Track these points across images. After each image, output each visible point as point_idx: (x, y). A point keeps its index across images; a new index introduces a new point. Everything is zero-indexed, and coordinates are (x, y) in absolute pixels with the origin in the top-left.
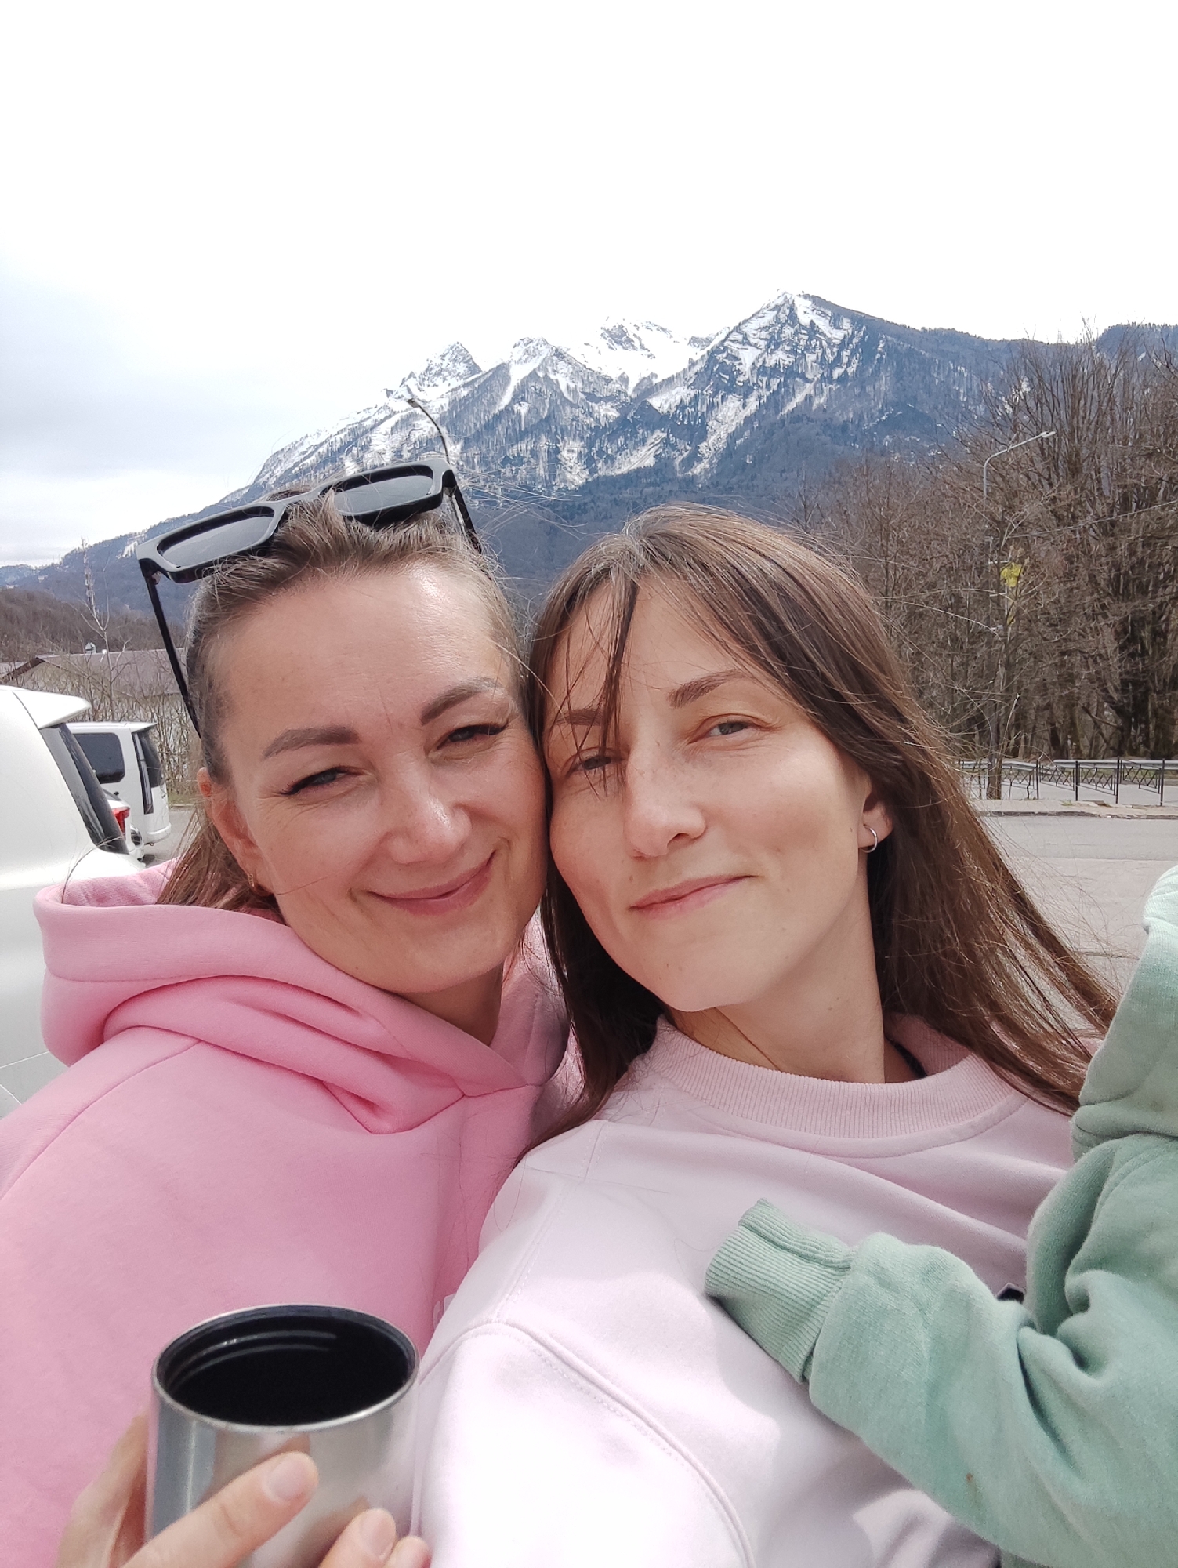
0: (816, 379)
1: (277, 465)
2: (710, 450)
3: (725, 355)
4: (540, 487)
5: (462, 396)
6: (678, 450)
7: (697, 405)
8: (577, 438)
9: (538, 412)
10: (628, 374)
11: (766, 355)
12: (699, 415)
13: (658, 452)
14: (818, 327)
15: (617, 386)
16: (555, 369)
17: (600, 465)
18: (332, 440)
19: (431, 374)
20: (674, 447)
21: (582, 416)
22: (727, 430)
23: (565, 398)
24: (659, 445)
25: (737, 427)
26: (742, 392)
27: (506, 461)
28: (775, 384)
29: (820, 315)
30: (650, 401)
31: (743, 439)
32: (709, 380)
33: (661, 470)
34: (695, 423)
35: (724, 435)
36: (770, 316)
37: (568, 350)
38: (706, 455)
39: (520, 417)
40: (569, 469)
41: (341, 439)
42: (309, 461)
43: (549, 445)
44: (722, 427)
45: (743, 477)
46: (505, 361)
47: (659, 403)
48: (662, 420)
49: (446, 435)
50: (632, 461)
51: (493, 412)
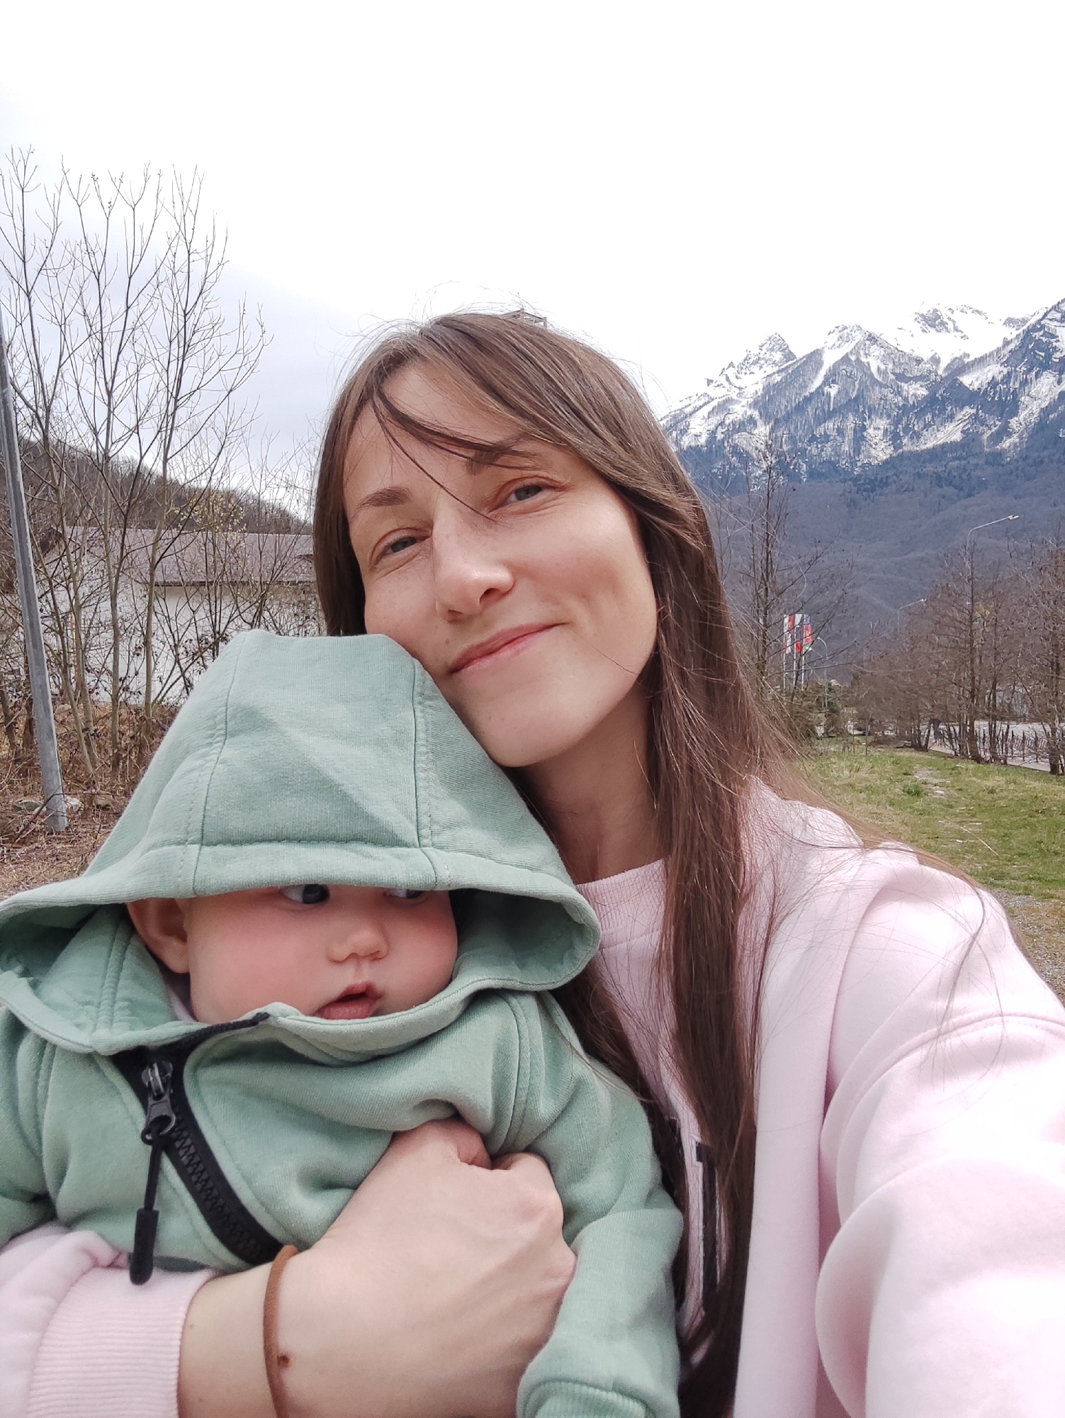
2: (1021, 424)
3: (1041, 333)
4: (844, 462)
5: (776, 382)
6: (987, 426)
7: (1010, 383)
8: (885, 416)
9: (847, 393)
10: (940, 354)
13: (966, 428)
15: (928, 366)
16: (868, 352)
17: (905, 441)
19: (749, 363)
20: (983, 423)
21: (890, 396)
22: (1040, 405)
23: (875, 378)
24: (968, 421)
25: (1050, 403)
26: (1058, 367)
27: (813, 439)
30: (961, 379)
31: (1056, 414)
32: (1024, 357)
33: (969, 444)
34: (1006, 399)
35: (1036, 410)
37: (882, 334)
38: (1017, 429)
39: (830, 398)
40: (874, 446)
43: (856, 423)
44: (1035, 402)
45: (1055, 451)
46: (819, 347)
47: (970, 380)
48: (972, 397)
49: (757, 418)
50: (939, 436)
51: (804, 394)
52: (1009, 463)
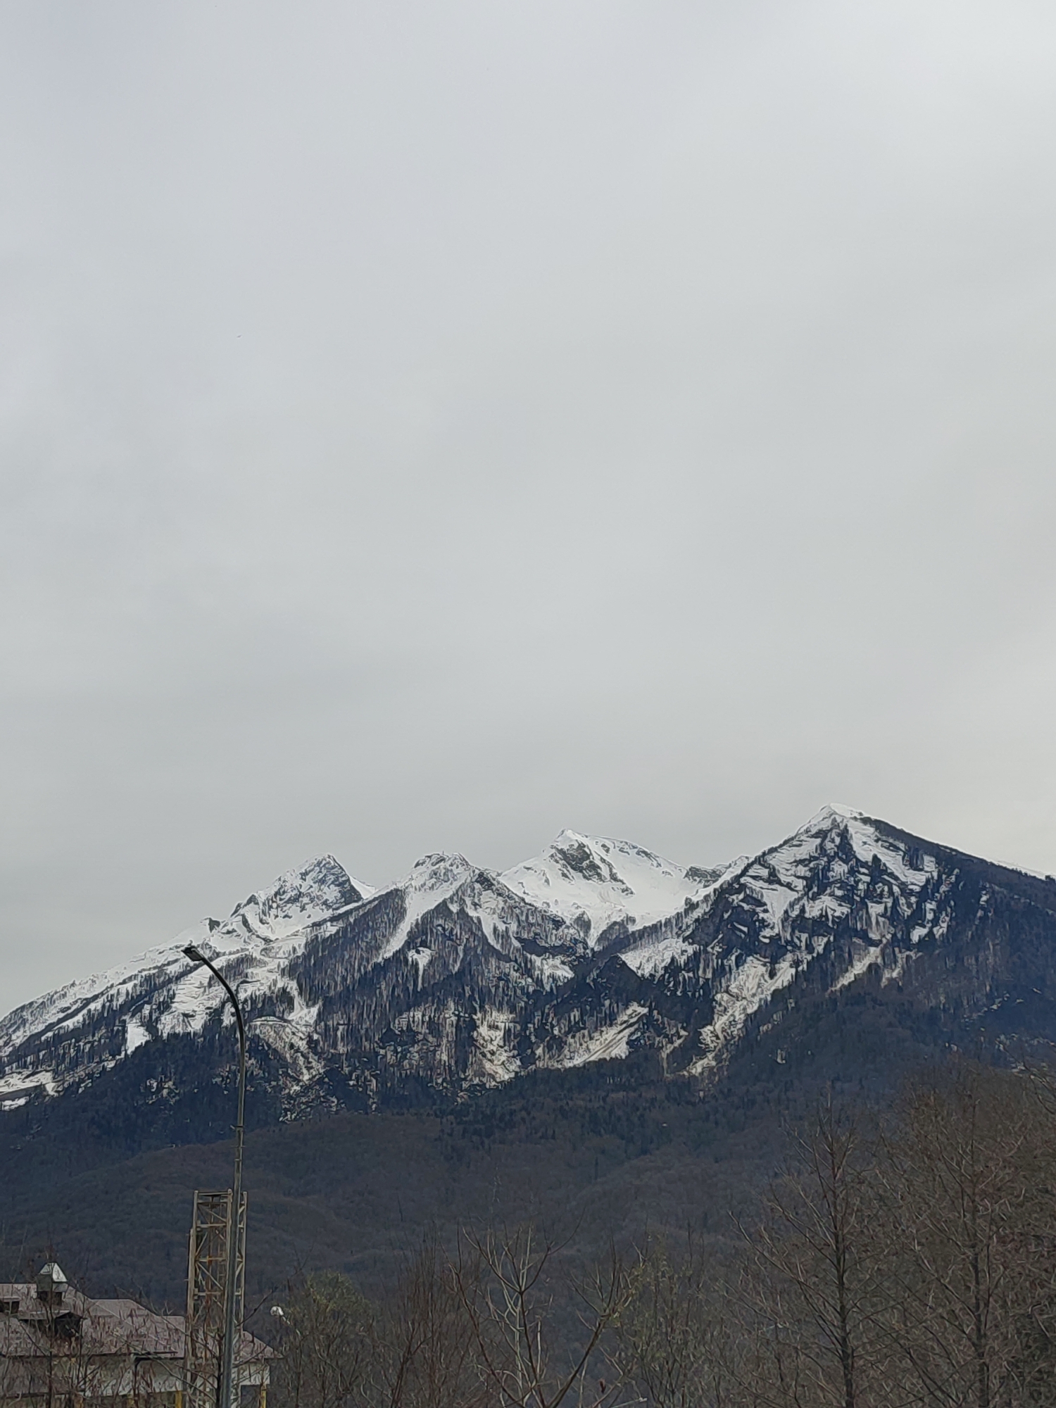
0: (884, 941)
1: (18, 1028)
2: (718, 1038)
3: (741, 896)
4: (440, 1081)
5: (328, 934)
6: (666, 1036)
7: (698, 970)
8: (505, 1007)
9: (445, 965)
10: (590, 914)
11: (805, 901)
12: (701, 983)
13: (634, 1037)
14: (885, 865)
15: (572, 931)
16: (476, 901)
17: (539, 1052)
18: (114, 991)
19: (283, 899)
20: (660, 1031)
21: (514, 975)
22: (745, 1009)
23: (489, 944)
24: (636, 1026)
25: (760, 1007)
26: (768, 952)
27: (389, 1037)
28: (820, 944)
29: (888, 848)
30: (623, 957)
31: (770, 1026)
32: (717, 932)
33: (639, 1065)
34: (694, 995)
35: (740, 1017)
36: (810, 846)
37: (499, 875)
38: (712, 1045)
39: (417, 970)
40: (489, 1056)
41: (128, 993)
42: (70, 1024)
43: (458, 1016)
44: (738, 1004)
45: (771, 1085)
46: (400, 886)
47: (640, 961)
48: (641, 988)
49: (295, 993)
50: (591, 1047)
51: (375, 960)
52: (702, 1101)
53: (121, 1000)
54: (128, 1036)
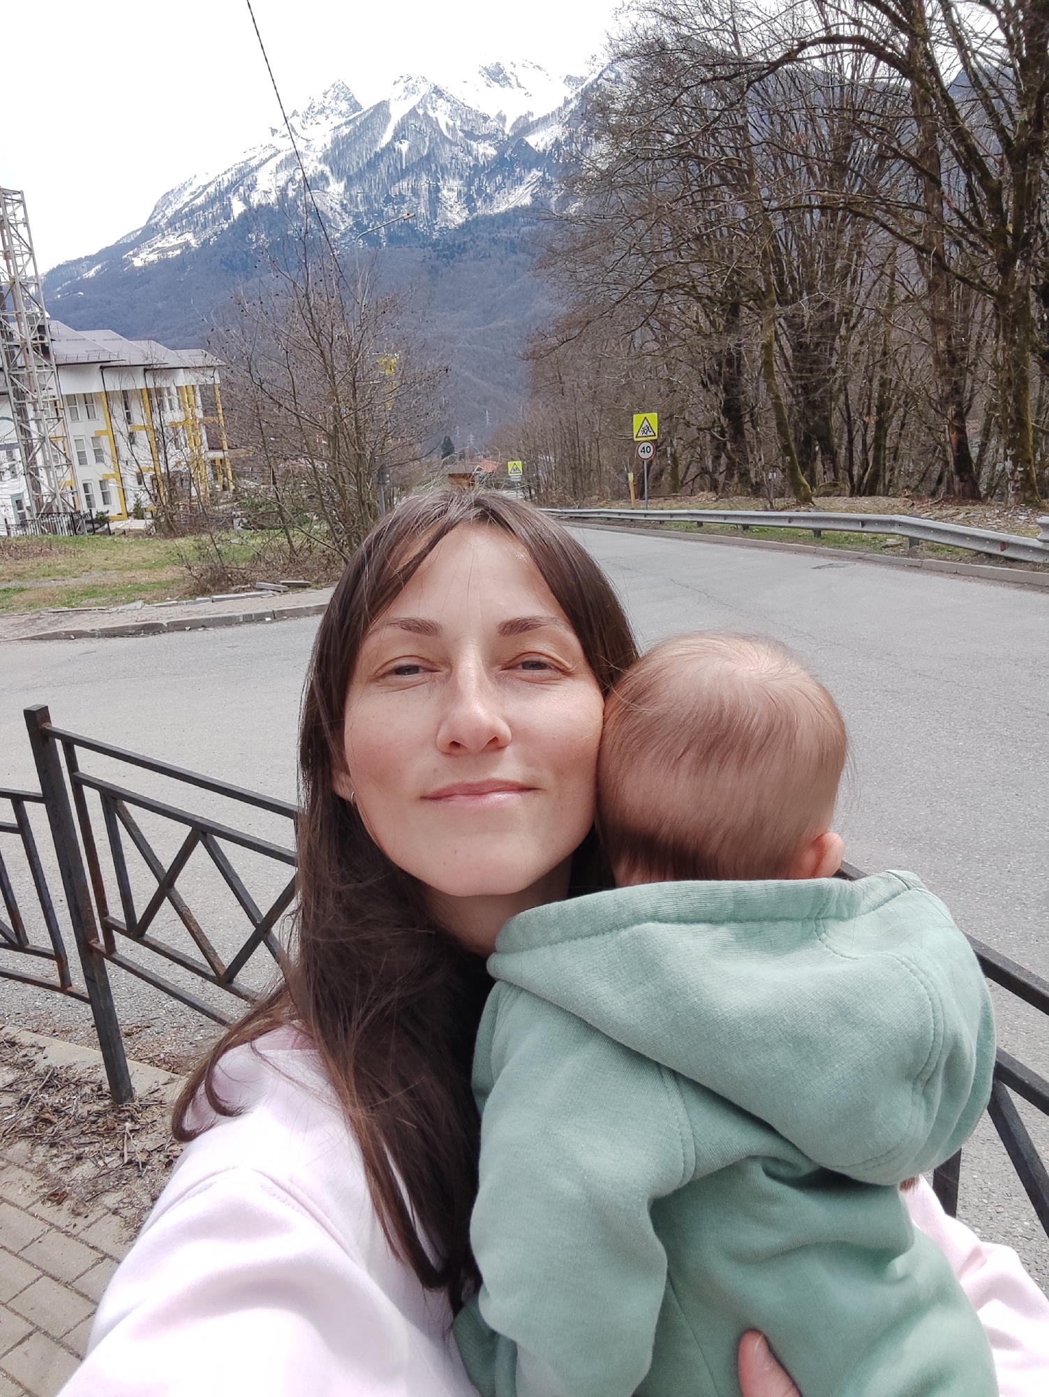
1: (168, 206)
3: (599, 93)
4: (421, 226)
5: (344, 134)
6: (554, 189)
7: (572, 145)
8: (457, 176)
9: (418, 151)
10: (505, 112)
12: (574, 154)
13: (535, 192)
15: (495, 123)
16: (434, 106)
17: (479, 204)
18: (220, 179)
19: (314, 112)
20: (550, 186)
21: (461, 155)
23: (444, 135)
24: (536, 184)
27: (388, 200)
30: (526, 139)
32: (583, 118)
33: (538, 209)
34: (570, 161)
37: (447, 87)
38: (581, 194)
39: (401, 155)
40: (449, 208)
41: (229, 180)
42: (199, 201)
43: (429, 184)
46: (386, 99)
47: (539, 140)
48: (538, 159)
49: (329, 174)
50: (510, 199)
51: (375, 150)
53: (226, 184)
54: (233, 207)
